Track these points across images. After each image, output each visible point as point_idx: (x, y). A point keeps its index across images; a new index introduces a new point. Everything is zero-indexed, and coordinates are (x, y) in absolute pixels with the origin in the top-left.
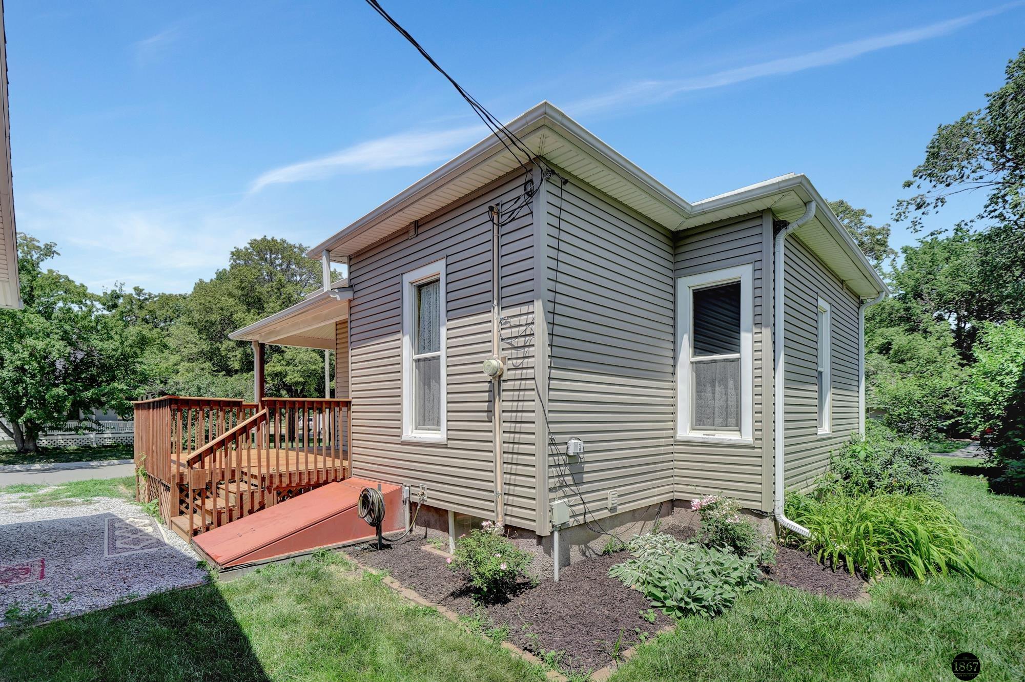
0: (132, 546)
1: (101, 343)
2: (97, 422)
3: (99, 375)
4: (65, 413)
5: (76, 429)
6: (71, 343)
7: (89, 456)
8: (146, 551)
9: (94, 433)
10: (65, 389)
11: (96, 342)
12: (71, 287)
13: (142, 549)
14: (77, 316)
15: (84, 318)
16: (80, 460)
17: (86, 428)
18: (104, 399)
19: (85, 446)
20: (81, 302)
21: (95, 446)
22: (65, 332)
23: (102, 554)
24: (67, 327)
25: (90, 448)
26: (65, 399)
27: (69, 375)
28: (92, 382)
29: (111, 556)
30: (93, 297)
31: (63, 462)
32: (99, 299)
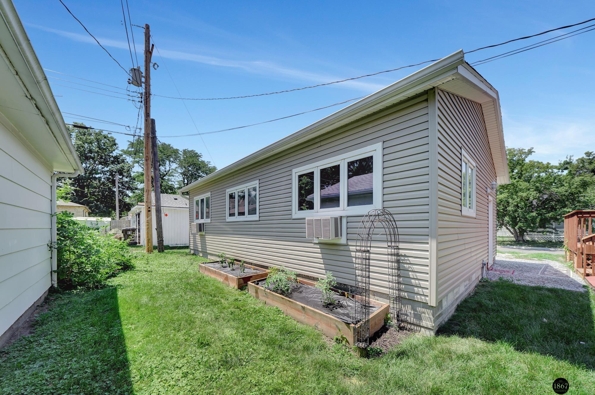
0: (552, 275)
1: (557, 189)
2: (555, 229)
3: (556, 205)
4: (537, 224)
5: (543, 232)
6: (540, 192)
7: (549, 245)
8: (558, 277)
9: (554, 234)
10: (536, 213)
11: (554, 189)
12: (541, 165)
13: (557, 276)
14: (543, 179)
15: (547, 178)
16: (545, 247)
17: (548, 232)
18: (559, 217)
19: (549, 241)
20: (546, 171)
21: (554, 241)
22: (537, 187)
23: (538, 273)
24: (538, 185)
25: (551, 242)
26: (537, 217)
27: (539, 206)
28: (553, 209)
29: (541, 275)
30: (552, 167)
31: (536, 247)
32: (556, 167)
